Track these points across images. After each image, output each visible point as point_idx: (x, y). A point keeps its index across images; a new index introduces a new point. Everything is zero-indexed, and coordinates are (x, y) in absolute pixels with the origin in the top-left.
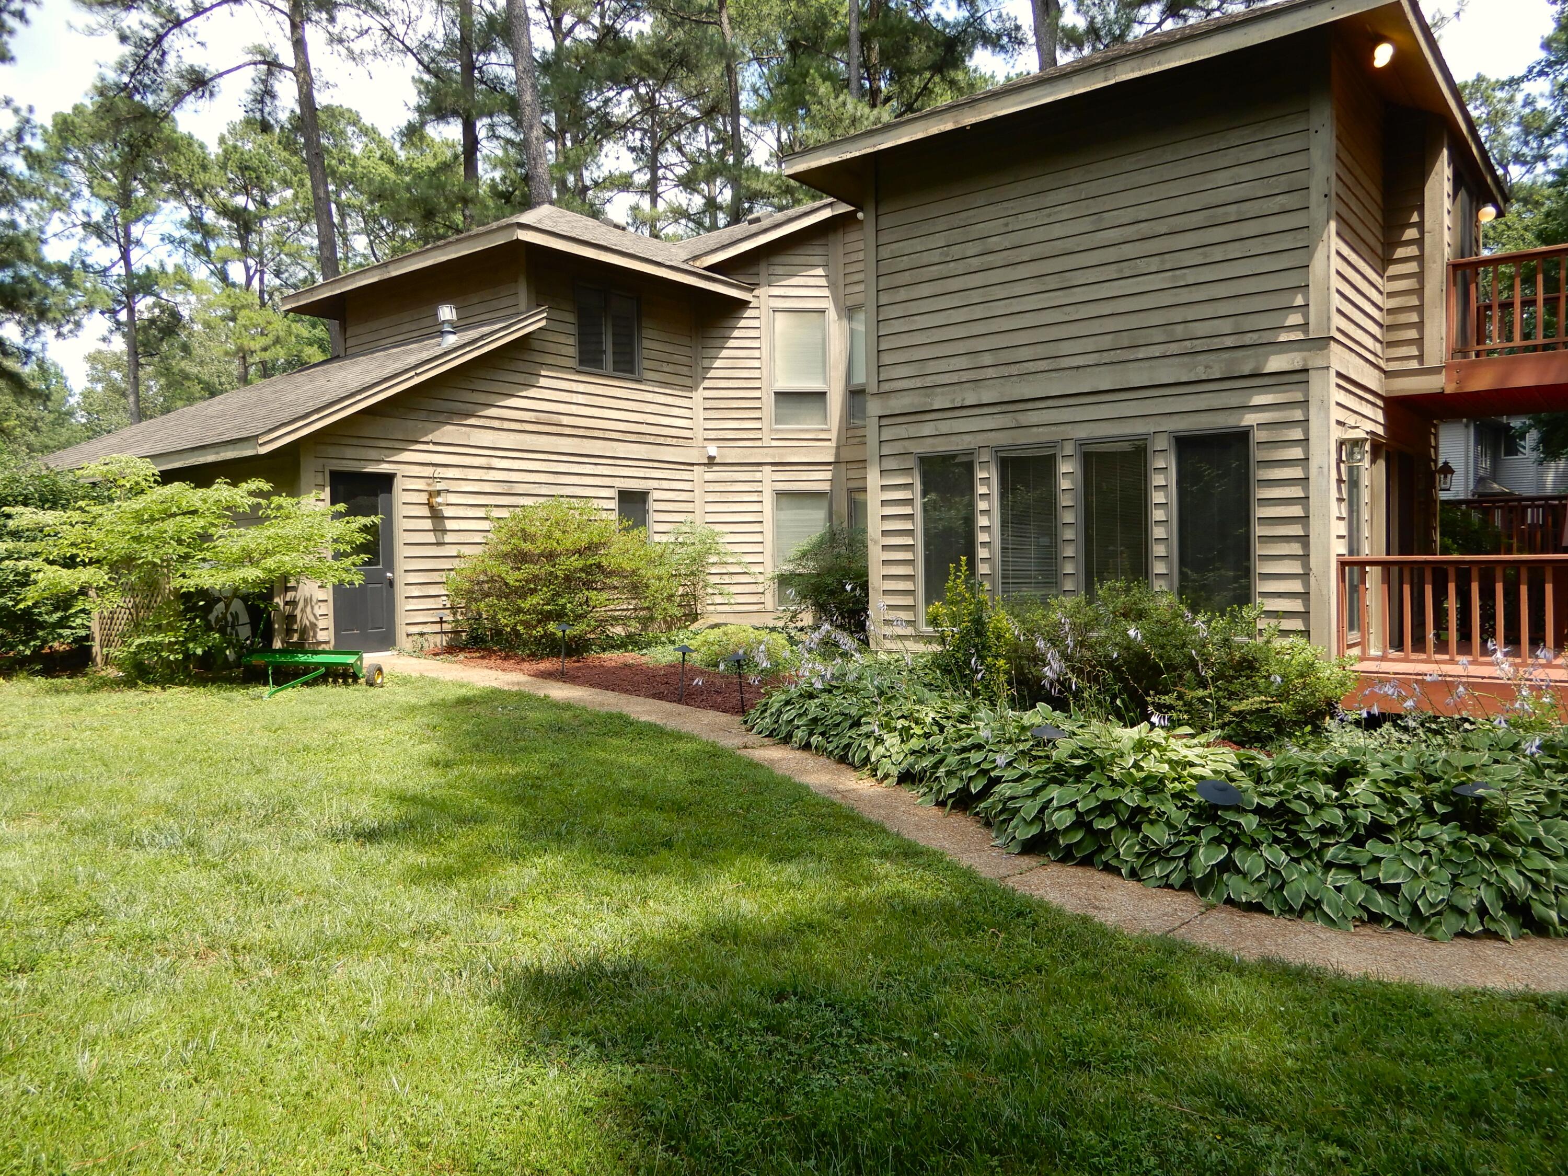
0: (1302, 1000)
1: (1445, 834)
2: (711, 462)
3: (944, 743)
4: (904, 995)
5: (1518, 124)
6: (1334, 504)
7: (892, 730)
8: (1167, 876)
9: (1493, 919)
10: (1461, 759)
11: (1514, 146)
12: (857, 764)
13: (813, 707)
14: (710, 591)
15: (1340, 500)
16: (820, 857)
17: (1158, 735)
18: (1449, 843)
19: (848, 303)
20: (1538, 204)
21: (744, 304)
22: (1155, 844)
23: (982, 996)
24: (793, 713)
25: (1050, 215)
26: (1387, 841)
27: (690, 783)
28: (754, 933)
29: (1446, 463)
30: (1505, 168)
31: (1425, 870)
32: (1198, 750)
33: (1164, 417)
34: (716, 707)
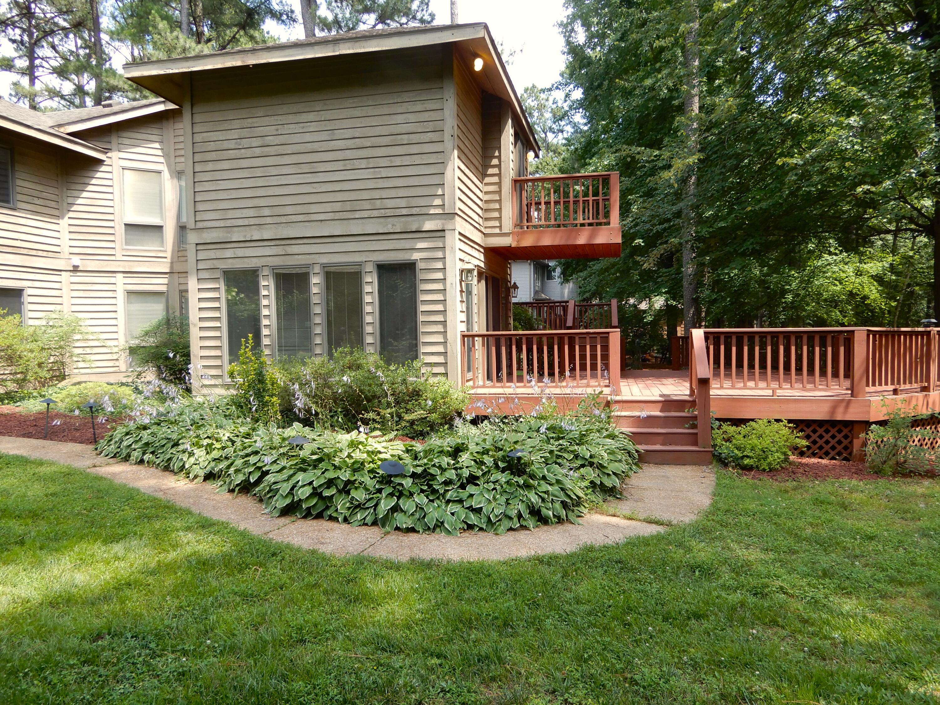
0: (429, 579)
1: (503, 478)
2: (75, 269)
3: (235, 452)
4: (190, 619)
5: (551, 112)
6: (459, 304)
7: (200, 446)
8: (364, 519)
9: (524, 519)
10: (513, 437)
11: (549, 123)
12: (176, 470)
13: (145, 435)
14: (75, 359)
15: (462, 302)
16: (142, 535)
17: (362, 437)
18: (505, 482)
19: (178, 169)
20: (560, 154)
21: (100, 162)
22: (358, 501)
23: (243, 612)
24: (132, 440)
25: (303, 128)
26: (477, 485)
27: (46, 496)
28: (84, 597)
29: (515, 283)
30: (546, 134)
31: (494, 498)
32: (384, 444)
33: (371, 253)
34: (74, 440)
